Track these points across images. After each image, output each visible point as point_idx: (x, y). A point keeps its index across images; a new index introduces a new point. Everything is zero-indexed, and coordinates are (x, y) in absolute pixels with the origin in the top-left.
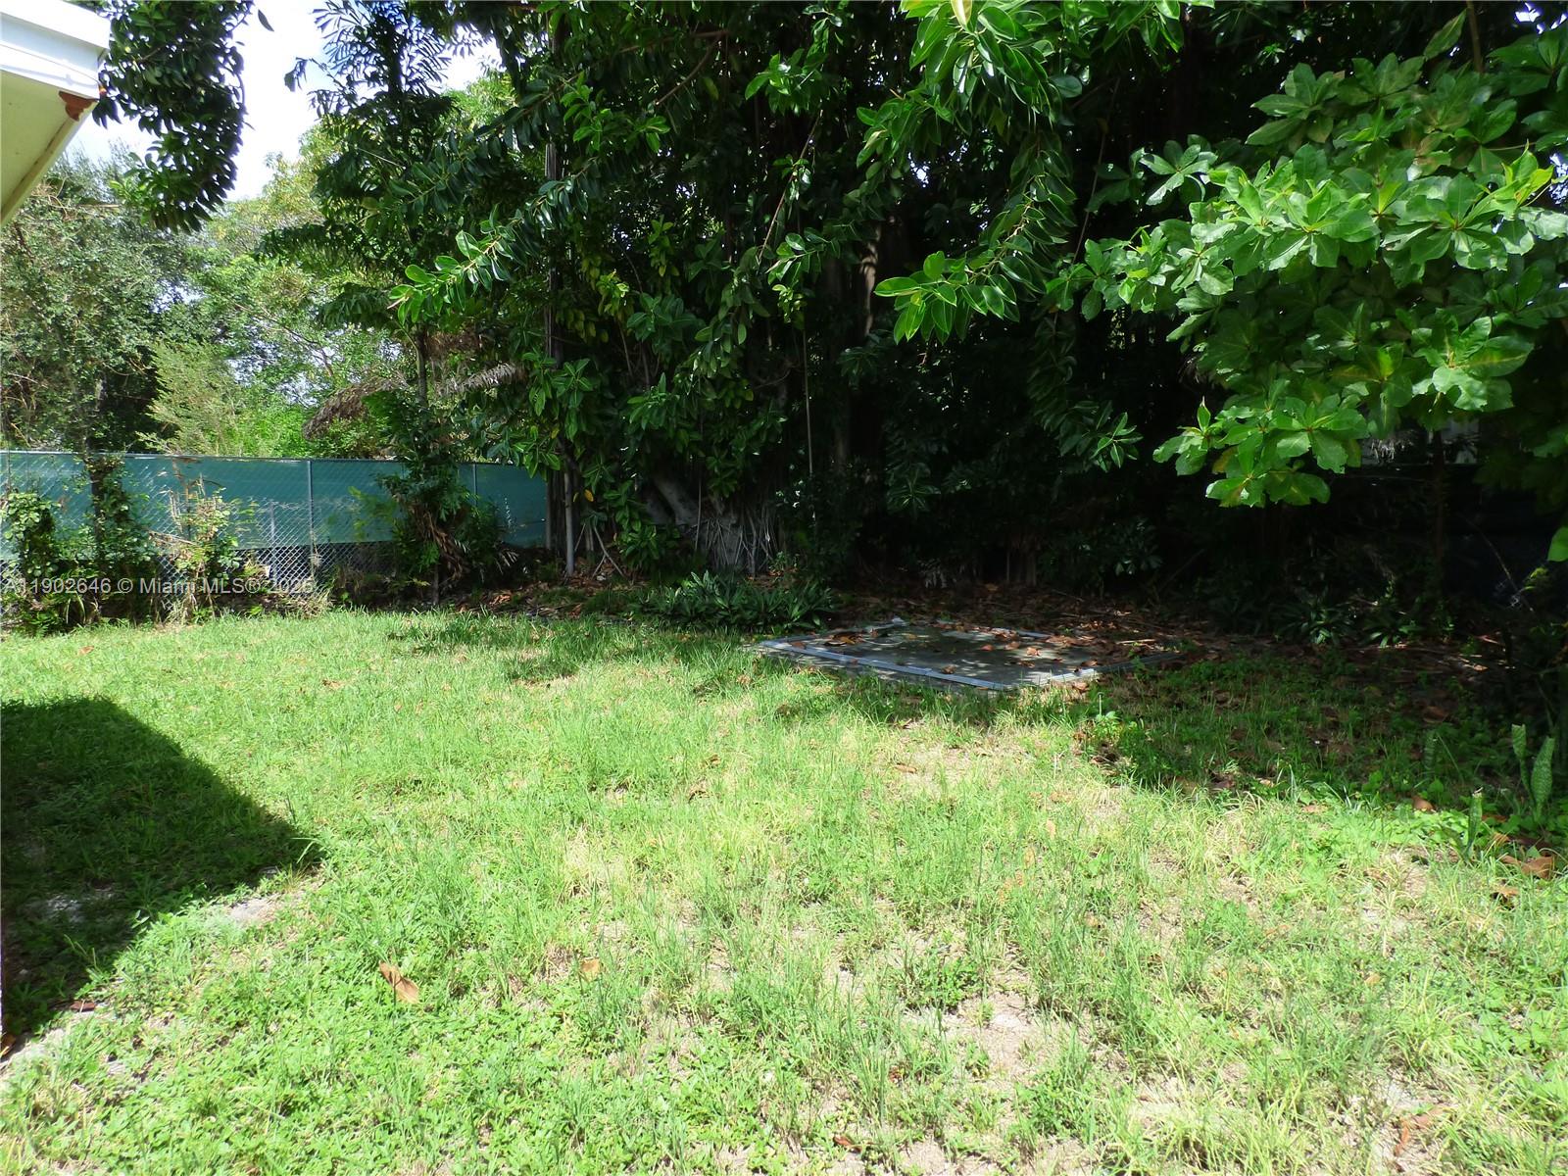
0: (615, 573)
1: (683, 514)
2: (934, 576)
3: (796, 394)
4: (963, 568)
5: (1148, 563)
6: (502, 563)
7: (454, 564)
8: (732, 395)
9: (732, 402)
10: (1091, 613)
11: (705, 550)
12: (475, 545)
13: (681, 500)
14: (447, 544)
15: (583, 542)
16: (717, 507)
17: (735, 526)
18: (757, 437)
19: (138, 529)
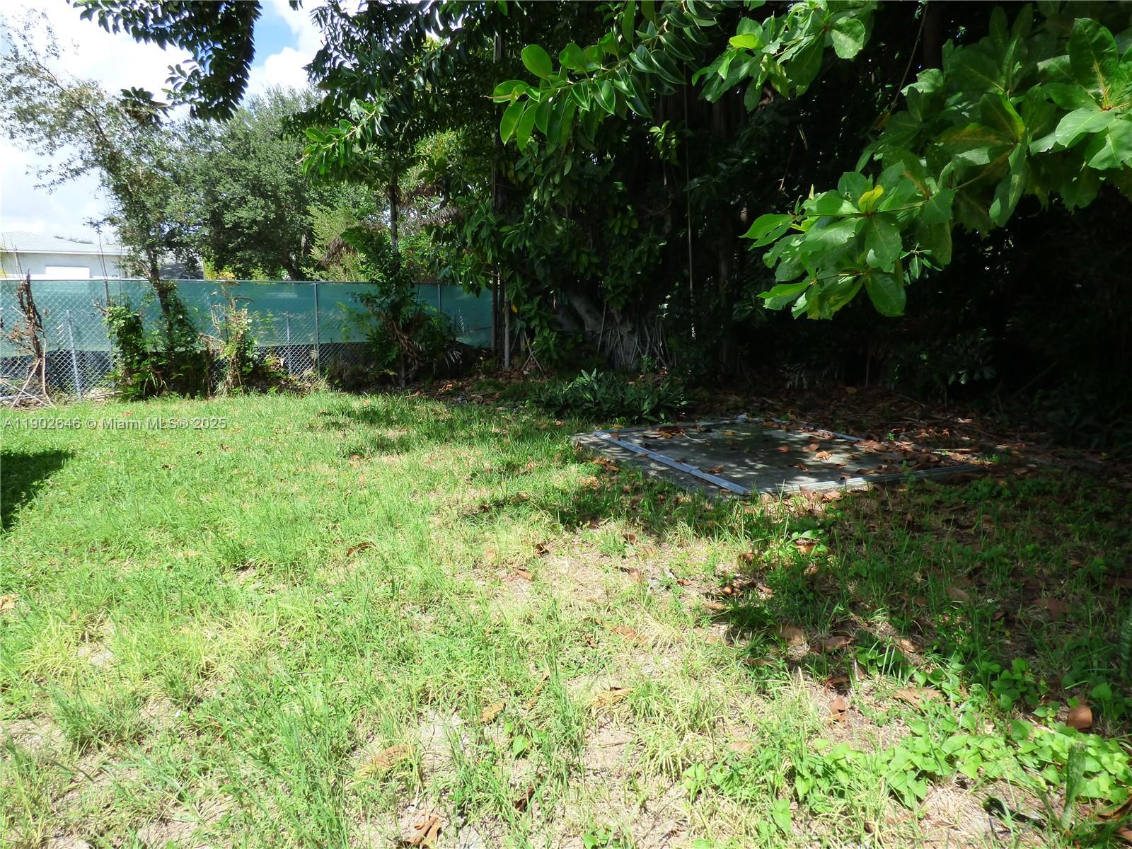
0: (537, 368)
1: (589, 322)
2: (796, 378)
3: (680, 223)
4: (825, 372)
5: (982, 374)
6: (449, 359)
7: (413, 360)
8: (619, 224)
9: (621, 229)
10: (931, 418)
11: (607, 352)
12: (430, 346)
13: (588, 312)
14: (408, 345)
15: (518, 344)
16: (616, 317)
17: (632, 332)
18: (639, 260)
19: (193, 331)
